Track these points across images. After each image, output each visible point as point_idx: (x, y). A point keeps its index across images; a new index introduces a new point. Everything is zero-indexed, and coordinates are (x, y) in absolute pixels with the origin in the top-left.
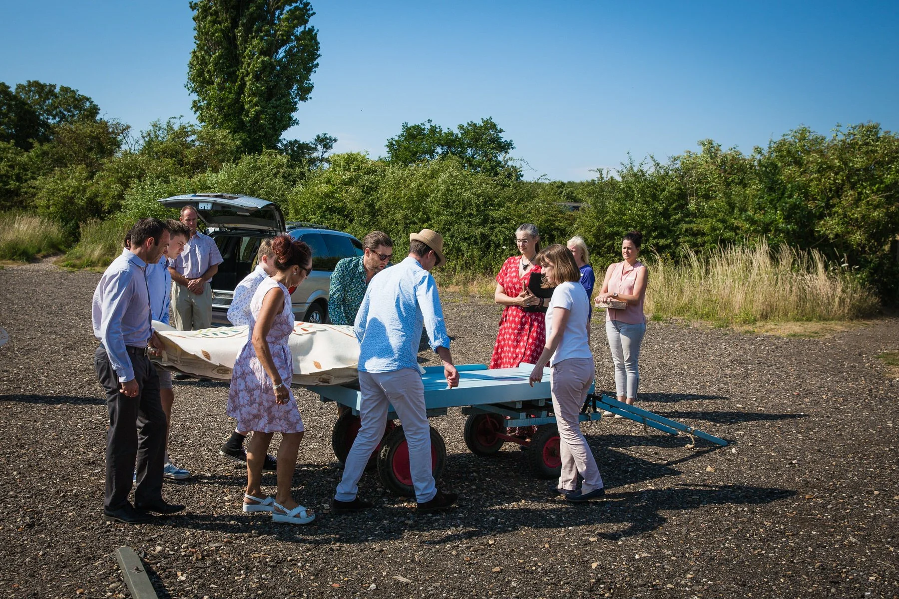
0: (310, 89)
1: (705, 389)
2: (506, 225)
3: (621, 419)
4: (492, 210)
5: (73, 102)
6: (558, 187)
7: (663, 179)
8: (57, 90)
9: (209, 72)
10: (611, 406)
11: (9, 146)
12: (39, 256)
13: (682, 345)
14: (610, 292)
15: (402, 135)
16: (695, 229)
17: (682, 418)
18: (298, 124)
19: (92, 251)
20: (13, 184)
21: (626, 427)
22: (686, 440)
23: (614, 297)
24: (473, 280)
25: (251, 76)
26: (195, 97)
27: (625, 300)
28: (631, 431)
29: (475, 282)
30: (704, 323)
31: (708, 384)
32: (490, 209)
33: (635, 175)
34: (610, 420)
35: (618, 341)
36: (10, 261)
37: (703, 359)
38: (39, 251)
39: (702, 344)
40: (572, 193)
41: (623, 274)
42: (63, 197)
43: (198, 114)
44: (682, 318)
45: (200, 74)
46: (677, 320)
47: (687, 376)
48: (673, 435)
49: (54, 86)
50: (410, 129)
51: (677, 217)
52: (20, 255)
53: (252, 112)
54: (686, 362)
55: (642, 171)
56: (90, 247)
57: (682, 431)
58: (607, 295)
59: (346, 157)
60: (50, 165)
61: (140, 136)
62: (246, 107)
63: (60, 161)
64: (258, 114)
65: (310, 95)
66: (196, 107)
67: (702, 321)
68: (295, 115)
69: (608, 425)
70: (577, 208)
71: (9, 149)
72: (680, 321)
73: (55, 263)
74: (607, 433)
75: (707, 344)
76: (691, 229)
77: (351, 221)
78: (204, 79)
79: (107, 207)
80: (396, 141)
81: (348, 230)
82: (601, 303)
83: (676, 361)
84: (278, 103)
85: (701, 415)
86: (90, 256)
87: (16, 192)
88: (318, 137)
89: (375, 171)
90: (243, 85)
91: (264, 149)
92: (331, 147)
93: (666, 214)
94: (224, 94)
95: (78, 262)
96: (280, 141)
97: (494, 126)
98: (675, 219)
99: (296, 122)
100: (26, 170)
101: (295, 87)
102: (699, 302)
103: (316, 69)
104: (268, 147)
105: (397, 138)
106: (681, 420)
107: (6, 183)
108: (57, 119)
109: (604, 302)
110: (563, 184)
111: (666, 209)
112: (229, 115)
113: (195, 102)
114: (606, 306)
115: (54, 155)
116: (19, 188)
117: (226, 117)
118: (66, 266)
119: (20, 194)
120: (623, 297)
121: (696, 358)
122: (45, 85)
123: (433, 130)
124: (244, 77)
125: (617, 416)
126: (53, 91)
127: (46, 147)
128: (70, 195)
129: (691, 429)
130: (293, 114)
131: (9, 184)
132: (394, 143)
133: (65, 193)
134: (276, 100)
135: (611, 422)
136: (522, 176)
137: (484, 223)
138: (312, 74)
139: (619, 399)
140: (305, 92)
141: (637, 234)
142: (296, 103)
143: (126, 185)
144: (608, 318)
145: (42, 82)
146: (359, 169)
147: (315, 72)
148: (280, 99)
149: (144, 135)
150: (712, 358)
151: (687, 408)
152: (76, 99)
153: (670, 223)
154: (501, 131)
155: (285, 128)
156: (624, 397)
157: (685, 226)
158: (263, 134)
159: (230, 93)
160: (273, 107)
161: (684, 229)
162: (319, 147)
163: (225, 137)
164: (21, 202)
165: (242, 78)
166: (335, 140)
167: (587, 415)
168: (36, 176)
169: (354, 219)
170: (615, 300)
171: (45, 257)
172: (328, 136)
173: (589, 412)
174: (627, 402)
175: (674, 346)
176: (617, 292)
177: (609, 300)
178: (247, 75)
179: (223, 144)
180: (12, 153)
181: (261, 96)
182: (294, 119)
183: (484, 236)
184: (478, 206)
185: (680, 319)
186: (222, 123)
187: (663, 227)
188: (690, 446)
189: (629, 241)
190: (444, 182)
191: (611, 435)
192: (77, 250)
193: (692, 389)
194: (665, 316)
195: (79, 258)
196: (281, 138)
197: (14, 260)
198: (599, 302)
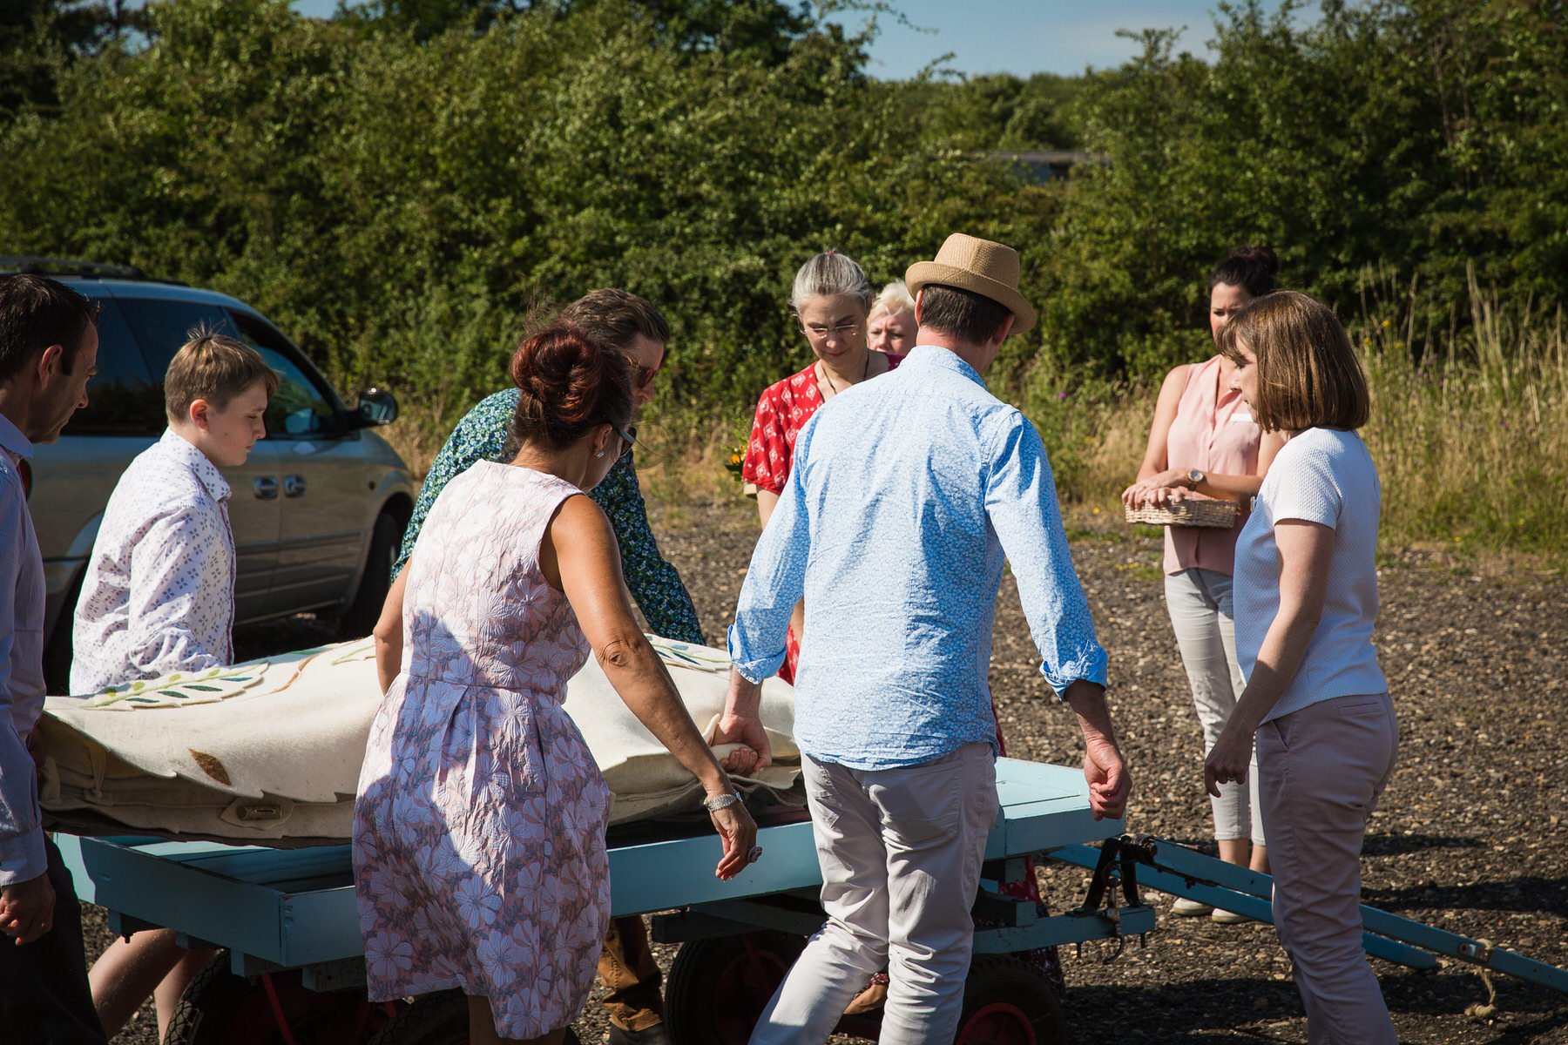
1: (1532, 796)
3: (1233, 923)
6: (993, 96)
7: (1358, 60)
10: (1191, 881)
13: (1445, 642)
14: (1177, 468)
16: (1474, 228)
17: (1449, 907)
21: (1253, 951)
22: (1469, 990)
23: (1192, 486)
24: (700, 441)
27: (1231, 493)
28: (1270, 966)
29: (708, 452)
30: (1524, 561)
31: (1541, 779)
33: (1264, 48)
34: (1197, 927)
35: (1213, 642)
37: (1523, 688)
39: (1517, 634)
40: (1047, 114)
41: (1219, 402)
44: (1443, 545)
46: (1426, 555)
47: (1464, 752)
48: (1421, 972)
51: (1410, 190)
54: (1463, 702)
55: (1286, 35)
57: (1452, 956)
58: (1165, 478)
67: (1514, 554)
69: (1188, 947)
70: (1061, 170)
72: (1437, 557)
74: (1188, 974)
75: (1534, 637)
76: (1461, 229)
77: (237, 249)
81: (229, 279)
82: (1149, 508)
83: (1426, 702)
85: (1517, 893)
93: (1372, 180)
98: (1402, 197)
102: (1500, 486)
106: (1450, 915)
109: (1157, 505)
110: (1015, 85)
111: (1374, 162)
114: (1165, 517)
120: (1224, 484)
121: (1497, 688)
125: (1218, 913)
129: (1481, 947)
135: (1201, 936)
136: (863, 58)
139: (1226, 855)
141: (1260, 257)
144: (1171, 559)
150: (1554, 684)
151: (1469, 869)
153: (1387, 213)
156: (1243, 844)
157: (1437, 222)
161: (1435, 229)
167: (1103, 918)
169: (245, 240)
170: (1195, 496)
173: (1111, 905)
174: (1255, 864)
175: (1417, 646)
176: (1201, 465)
177: (1175, 496)
185: (1437, 550)
187: (1365, 226)
188: (1481, 1010)
189: (1233, 290)
191: (1201, 985)
193: (1484, 799)
194: (1385, 542)
198: (1142, 504)
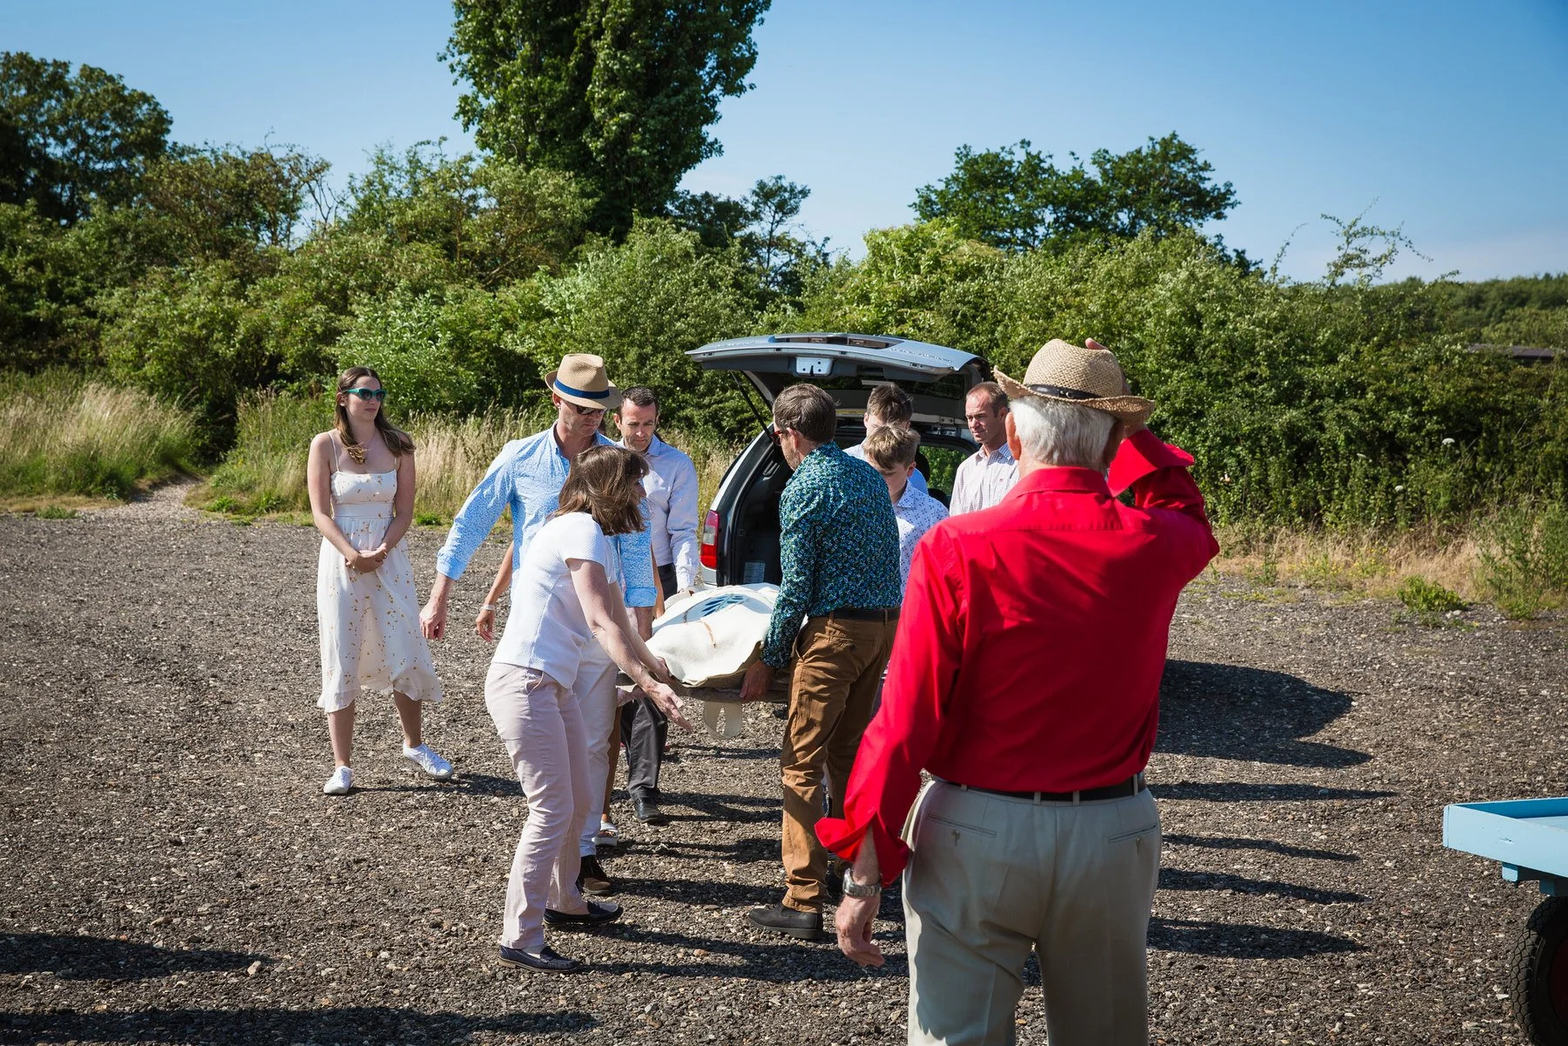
0: (748, 63)
2: (1353, 401)
4: (1311, 365)
5: (112, 103)
8: (73, 74)
9: (505, 26)
11: (26, 213)
12: (144, 484)
15: (955, 179)
18: (720, 151)
19: (279, 472)
20: (43, 309)
25: (608, 37)
26: (467, 87)
32: (1303, 363)
36: (81, 498)
38: (141, 473)
42: (183, 339)
43: (474, 128)
45: (485, 30)
49: (65, 66)
50: (975, 161)
52: (103, 483)
53: (612, 126)
56: (269, 465)
59: (905, 234)
60: (130, 259)
61: (346, 187)
62: (597, 115)
63: (157, 251)
64: (627, 128)
65: (746, 80)
66: (468, 111)
68: (710, 131)
71: (26, 220)
73: (189, 501)
78: (493, 44)
79: (290, 362)
80: (941, 194)
84: (673, 101)
86: (274, 485)
87: (52, 327)
88: (762, 185)
89: (980, 270)
90: (590, 58)
91: (636, 219)
92: (794, 210)
94: (541, 83)
95: (245, 500)
96: (674, 196)
97: (1185, 153)
99: (715, 148)
100: (69, 273)
101: (711, 63)
103: (765, 14)
104: (647, 213)
105: (941, 187)
107: (27, 305)
108: (71, 145)
112: (553, 133)
113: (465, 99)
115: (137, 236)
116: (59, 316)
117: (546, 137)
118: (219, 509)
119: (64, 330)
122: (44, 63)
123: (1034, 166)
124: (589, 39)
126: (62, 77)
127: (119, 214)
128: (195, 331)
130: (705, 128)
131: (34, 307)
132: (933, 197)
133: (185, 328)
134: (668, 96)
137: (1288, 398)
138: (755, 27)
140: (734, 73)
142: (714, 102)
143: (341, 306)
145: (36, 56)
146: (937, 264)
147: (762, 21)
148: (677, 92)
149: (358, 184)
152: (123, 99)
154: (1206, 167)
155: (691, 161)
158: (637, 180)
159: (558, 79)
160: (660, 112)
162: (768, 213)
163: (559, 190)
164: (64, 352)
165: (586, 45)
166: (805, 193)
168: (93, 286)
171: (156, 486)
172: (785, 183)
178: (598, 35)
179: (554, 207)
180: (34, 232)
181: (630, 85)
182: (710, 139)
183: (1292, 432)
184: (1271, 356)
186: (537, 154)
190: (1178, 296)
192: (235, 466)
195: (247, 488)
196: (680, 187)
197: (89, 494)
